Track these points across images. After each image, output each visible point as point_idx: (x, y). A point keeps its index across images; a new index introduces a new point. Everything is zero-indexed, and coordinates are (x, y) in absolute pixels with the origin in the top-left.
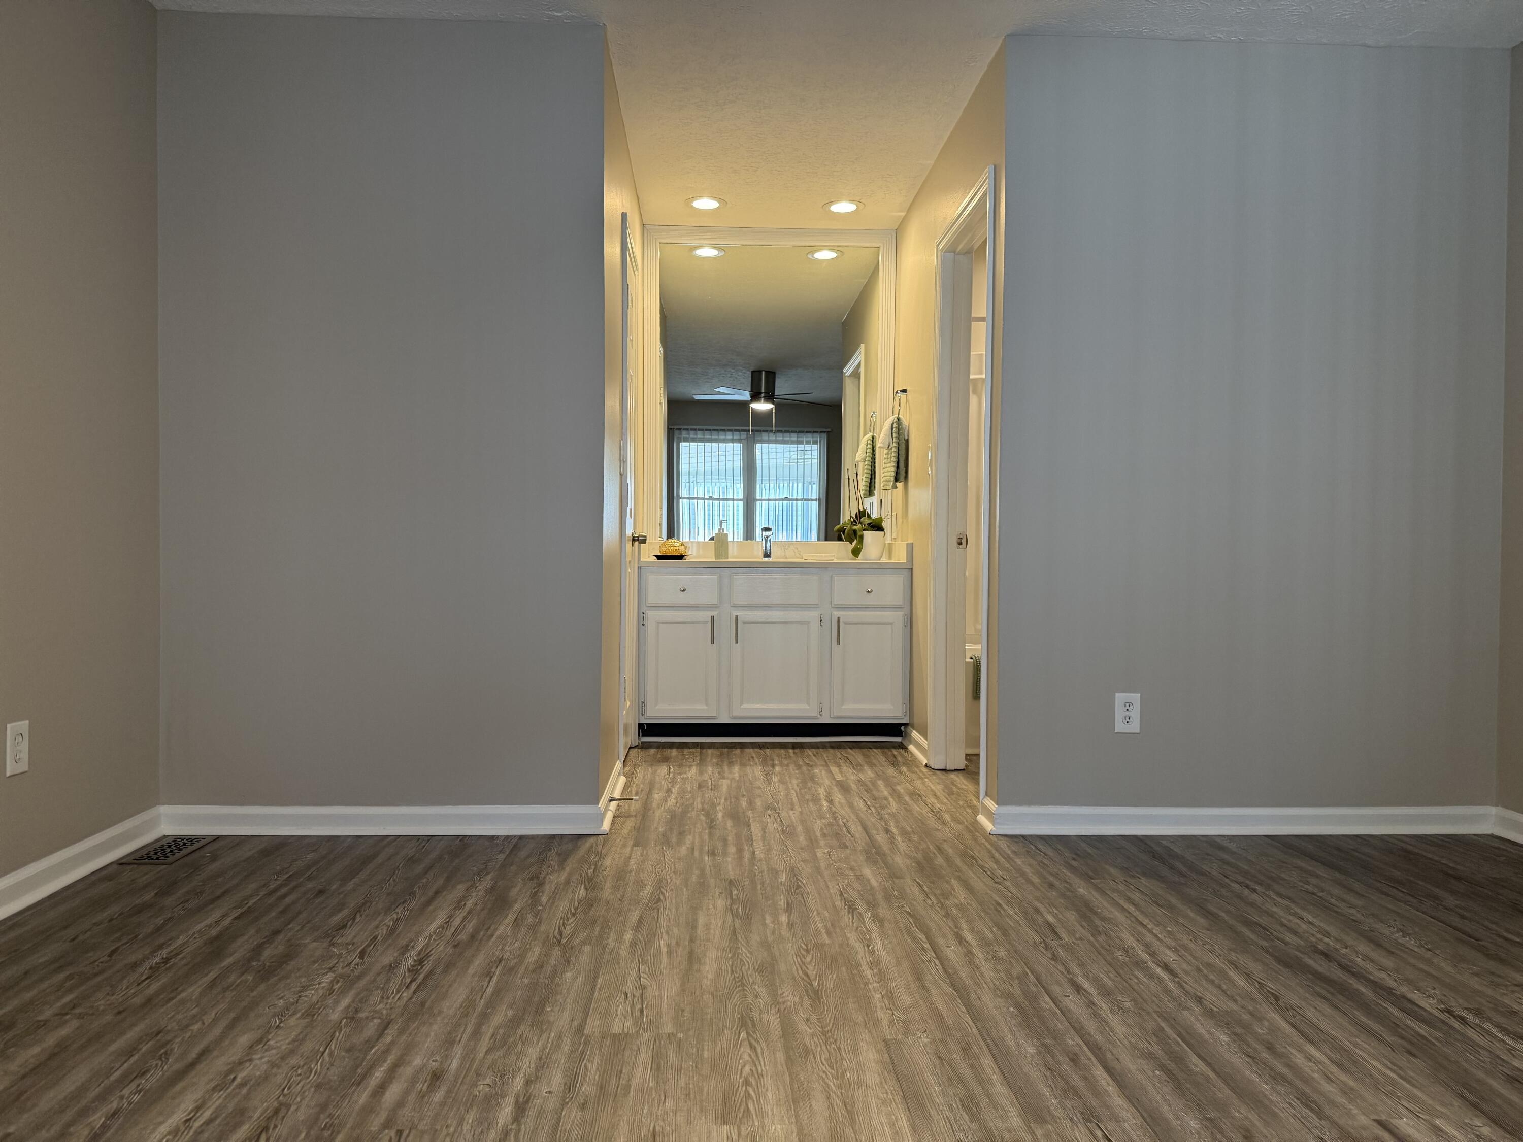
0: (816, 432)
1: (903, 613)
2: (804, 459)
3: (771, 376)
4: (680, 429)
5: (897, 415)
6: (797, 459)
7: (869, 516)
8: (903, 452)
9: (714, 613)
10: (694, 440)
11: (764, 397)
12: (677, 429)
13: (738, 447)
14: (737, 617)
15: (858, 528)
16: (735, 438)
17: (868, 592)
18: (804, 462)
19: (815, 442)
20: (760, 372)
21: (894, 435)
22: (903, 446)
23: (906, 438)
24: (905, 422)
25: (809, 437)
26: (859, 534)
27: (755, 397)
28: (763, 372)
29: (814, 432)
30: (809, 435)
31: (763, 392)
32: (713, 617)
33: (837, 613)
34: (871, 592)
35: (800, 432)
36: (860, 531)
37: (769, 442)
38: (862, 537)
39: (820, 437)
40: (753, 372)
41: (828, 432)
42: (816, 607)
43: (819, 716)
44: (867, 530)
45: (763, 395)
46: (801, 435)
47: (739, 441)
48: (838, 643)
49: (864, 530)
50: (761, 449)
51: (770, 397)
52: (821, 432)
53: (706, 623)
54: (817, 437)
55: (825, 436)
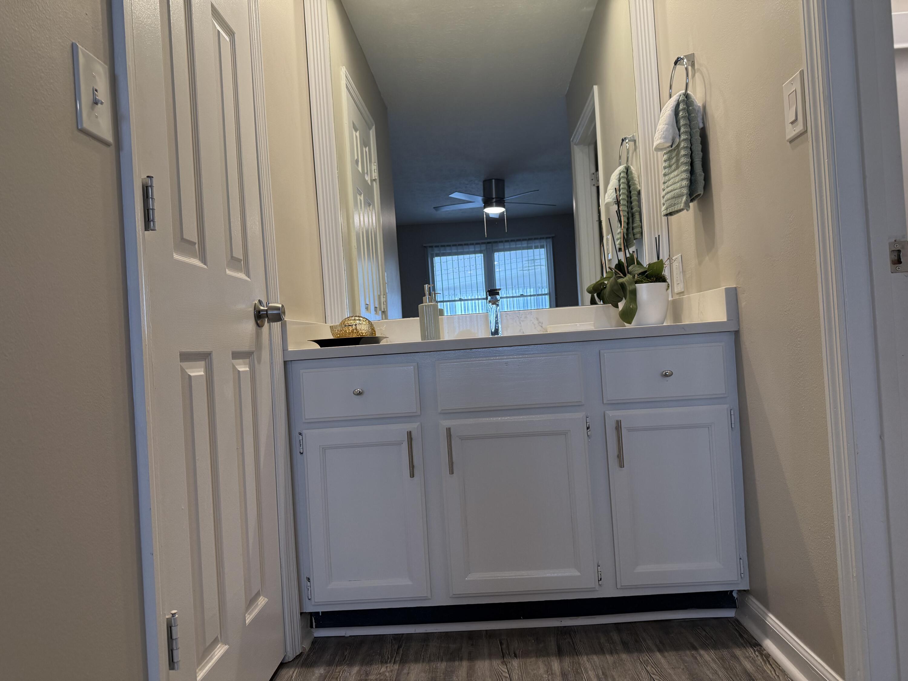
0: (543, 238)
1: (726, 406)
2: (534, 266)
3: (501, 183)
4: (432, 247)
5: (684, 91)
6: (529, 266)
7: (639, 263)
8: (698, 147)
9: (413, 426)
10: (444, 255)
11: (496, 202)
12: (430, 247)
13: (479, 258)
14: (449, 430)
15: (628, 281)
16: (477, 249)
17: (666, 375)
18: (535, 269)
19: (542, 247)
20: (490, 180)
21: (682, 122)
22: (697, 138)
23: (701, 126)
24: (698, 99)
25: (537, 243)
26: (629, 288)
27: (488, 203)
28: (493, 180)
29: (541, 238)
30: (537, 241)
31: (494, 197)
32: (409, 434)
33: (613, 414)
34: (671, 374)
35: (530, 239)
36: (631, 284)
37: (504, 250)
38: (634, 292)
39: (546, 242)
40: (484, 181)
41: (552, 237)
42: (576, 406)
43: (597, 587)
44: (641, 282)
45: (494, 200)
46: (530, 242)
47: (480, 252)
48: (621, 465)
49: (637, 282)
50: (499, 257)
51: (500, 202)
52: (547, 238)
53: (400, 443)
54: (544, 242)
55: (550, 241)
